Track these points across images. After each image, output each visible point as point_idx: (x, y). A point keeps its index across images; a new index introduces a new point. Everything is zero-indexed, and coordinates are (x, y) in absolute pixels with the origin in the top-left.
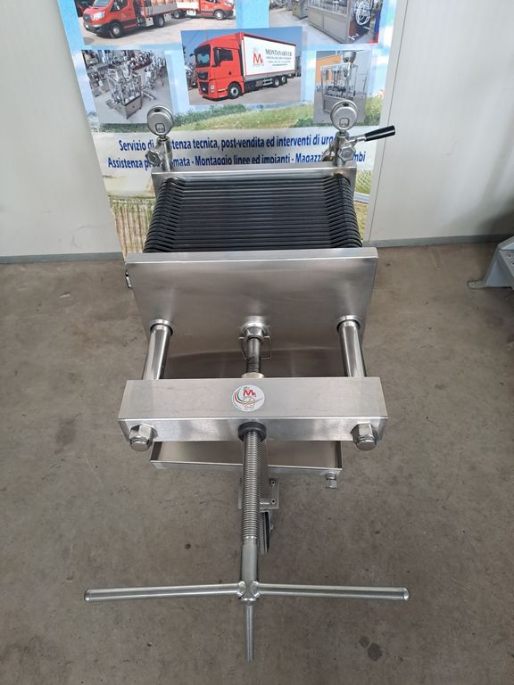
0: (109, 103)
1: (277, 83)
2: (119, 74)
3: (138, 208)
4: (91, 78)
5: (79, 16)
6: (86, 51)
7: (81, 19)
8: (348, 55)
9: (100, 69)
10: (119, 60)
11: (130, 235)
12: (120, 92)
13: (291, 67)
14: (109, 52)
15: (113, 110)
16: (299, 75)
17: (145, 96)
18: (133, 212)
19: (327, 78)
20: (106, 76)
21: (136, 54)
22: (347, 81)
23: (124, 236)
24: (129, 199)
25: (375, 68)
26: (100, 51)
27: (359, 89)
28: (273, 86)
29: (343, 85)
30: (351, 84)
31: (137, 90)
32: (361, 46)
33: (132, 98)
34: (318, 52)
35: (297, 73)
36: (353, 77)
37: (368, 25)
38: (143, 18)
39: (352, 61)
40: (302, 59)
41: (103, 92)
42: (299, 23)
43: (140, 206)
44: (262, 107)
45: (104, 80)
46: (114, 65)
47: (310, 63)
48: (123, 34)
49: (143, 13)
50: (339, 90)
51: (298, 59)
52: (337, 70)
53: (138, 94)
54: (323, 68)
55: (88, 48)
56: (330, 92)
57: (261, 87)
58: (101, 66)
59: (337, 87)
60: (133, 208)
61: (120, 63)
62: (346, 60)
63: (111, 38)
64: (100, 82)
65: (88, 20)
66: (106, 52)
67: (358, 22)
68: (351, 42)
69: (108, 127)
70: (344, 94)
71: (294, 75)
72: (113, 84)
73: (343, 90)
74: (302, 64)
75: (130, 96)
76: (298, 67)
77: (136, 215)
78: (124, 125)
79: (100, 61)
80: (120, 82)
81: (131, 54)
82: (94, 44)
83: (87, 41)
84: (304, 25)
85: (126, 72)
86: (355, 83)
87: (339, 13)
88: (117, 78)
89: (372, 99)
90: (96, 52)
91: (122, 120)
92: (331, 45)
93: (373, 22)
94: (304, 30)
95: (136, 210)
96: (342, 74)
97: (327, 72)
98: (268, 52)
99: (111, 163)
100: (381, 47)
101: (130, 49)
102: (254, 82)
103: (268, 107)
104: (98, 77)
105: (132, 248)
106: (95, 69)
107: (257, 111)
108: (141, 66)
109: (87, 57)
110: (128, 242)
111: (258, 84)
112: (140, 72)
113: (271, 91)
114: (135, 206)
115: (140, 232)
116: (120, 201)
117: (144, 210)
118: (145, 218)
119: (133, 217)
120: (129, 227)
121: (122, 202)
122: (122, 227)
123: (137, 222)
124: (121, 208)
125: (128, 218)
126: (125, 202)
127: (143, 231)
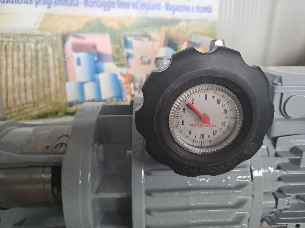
3: (24, 46)
11: (13, 76)
18: (18, 50)
23: (6, 78)
24: (15, 36)
43: (28, 45)
60: (18, 47)
77: (21, 53)
95: (22, 48)
105: (13, 91)
110: (10, 84)
114: (21, 45)
115: (25, 73)
116: (4, 39)
117: (31, 49)
118: (32, 56)
119: (18, 56)
120: (13, 68)
121: (7, 40)
122: (5, 67)
123: (22, 61)
124: (6, 47)
125: (13, 57)
126: (11, 39)
127: (28, 71)
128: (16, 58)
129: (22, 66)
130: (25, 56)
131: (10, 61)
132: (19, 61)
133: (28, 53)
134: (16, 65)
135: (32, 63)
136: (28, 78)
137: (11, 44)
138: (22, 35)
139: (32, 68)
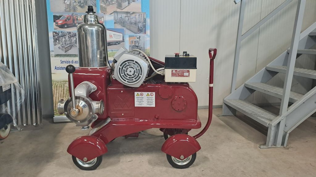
0: (59, 48)
1: (117, 44)
2: (64, 39)
3: (64, 85)
4: (54, 40)
5: (54, 22)
6: (54, 32)
7: (55, 23)
8: (138, 37)
9: (58, 37)
10: (65, 34)
11: (59, 97)
12: (64, 44)
13: (121, 39)
14: (62, 32)
15: (60, 50)
16: (124, 42)
17: (73, 46)
19: (132, 43)
20: (60, 39)
21: (71, 33)
22: (139, 44)
23: (56, 98)
24: (61, 82)
25: (146, 41)
26: (59, 32)
27: (142, 46)
28: (116, 44)
29: (137, 45)
30: (140, 45)
31: (70, 44)
32: (141, 35)
33: (68, 46)
34: (129, 36)
35: (123, 41)
36: (140, 43)
37: (143, 29)
38: (75, 23)
39: (139, 39)
40: (124, 37)
41: (58, 44)
42: (123, 28)
43: (65, 85)
44: (112, 50)
45: (59, 40)
46: (64, 36)
47: (127, 39)
48: (68, 27)
49: (75, 22)
50: (136, 47)
51: (123, 37)
52: (135, 41)
53: (70, 45)
54: (131, 40)
55: (55, 31)
56: (134, 47)
57: (112, 45)
58: (59, 36)
59: (136, 46)
61: (65, 35)
62: (138, 38)
63: (63, 28)
64: (57, 41)
65: (57, 23)
66: (61, 32)
67: (140, 28)
68: (139, 33)
69: (57, 55)
70: (138, 48)
71: (122, 42)
72: (62, 42)
73: (138, 47)
74: (124, 39)
75: (67, 45)
76: (123, 39)
77: (63, 88)
78: (63, 55)
79: (59, 35)
80: (65, 41)
81: (70, 33)
82: (57, 30)
83: (55, 29)
84: (125, 29)
85: (67, 38)
86: (141, 45)
87: (134, 26)
88: (64, 40)
89: (146, 49)
90: (58, 32)
91: (63, 53)
92: (133, 34)
93: (144, 29)
94: (125, 30)
95: (63, 86)
96: (137, 42)
97: (132, 41)
98: (114, 35)
99: (56, 68)
100: (147, 35)
101: (69, 31)
102: (110, 43)
103: (114, 50)
104: (57, 39)
106: (56, 37)
107: (111, 52)
108: (72, 36)
109: (54, 33)
110: (57, 100)
111: (111, 44)
112: (72, 38)
113: (115, 46)
115: (63, 96)
116: (57, 83)
117: (66, 86)
118: (66, 89)
119: (61, 89)
120: (59, 94)
121: (58, 83)
122: (56, 94)
123: (63, 91)
124: (57, 86)
125: (59, 90)
126: (59, 83)
127: (64, 95)
128: (60, 90)
129: (62, 93)
130: (64, 89)
131: (58, 91)
132: (61, 91)
133: (65, 88)
134: (60, 93)
135: (66, 92)
136: (64, 98)
137: (59, 84)
138: (63, 81)
139: (66, 94)
